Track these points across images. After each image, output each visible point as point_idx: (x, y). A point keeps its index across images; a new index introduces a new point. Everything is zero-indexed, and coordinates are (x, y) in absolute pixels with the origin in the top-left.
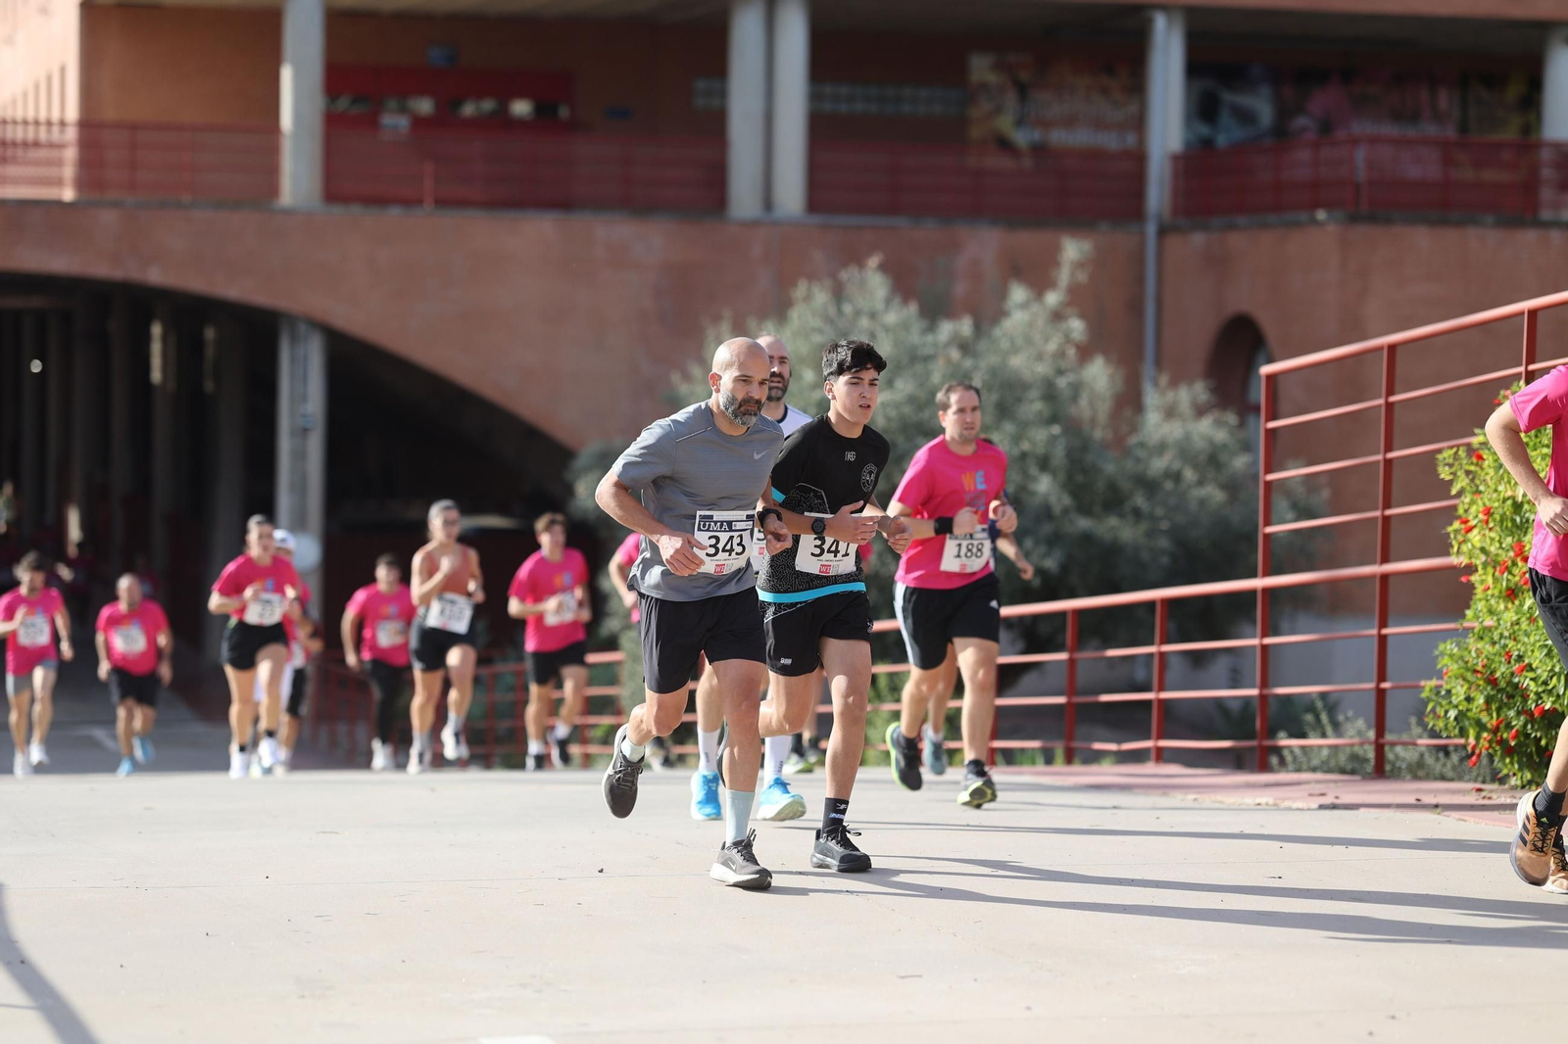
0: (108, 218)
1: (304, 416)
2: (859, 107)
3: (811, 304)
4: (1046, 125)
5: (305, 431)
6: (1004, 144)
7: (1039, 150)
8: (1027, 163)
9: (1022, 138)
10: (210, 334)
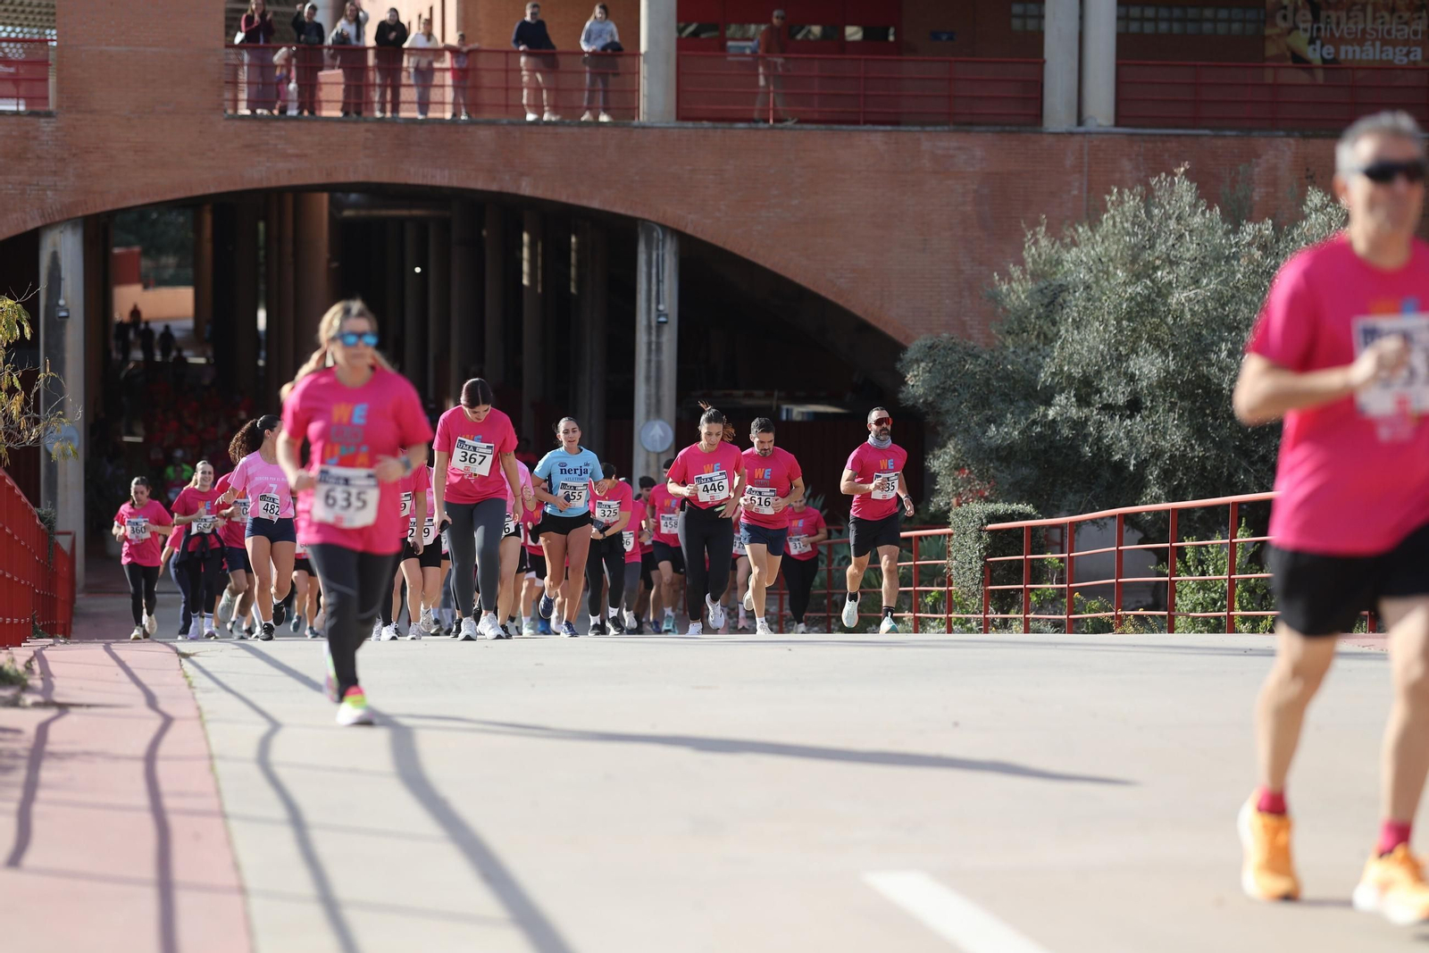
0: (485, 134)
1: (660, 313)
2: (1163, 27)
3: (1122, 208)
4: (1337, 42)
5: (660, 324)
6: (1299, 60)
7: (1330, 65)
8: (1320, 76)
9: (1313, 54)
10: (573, 239)
